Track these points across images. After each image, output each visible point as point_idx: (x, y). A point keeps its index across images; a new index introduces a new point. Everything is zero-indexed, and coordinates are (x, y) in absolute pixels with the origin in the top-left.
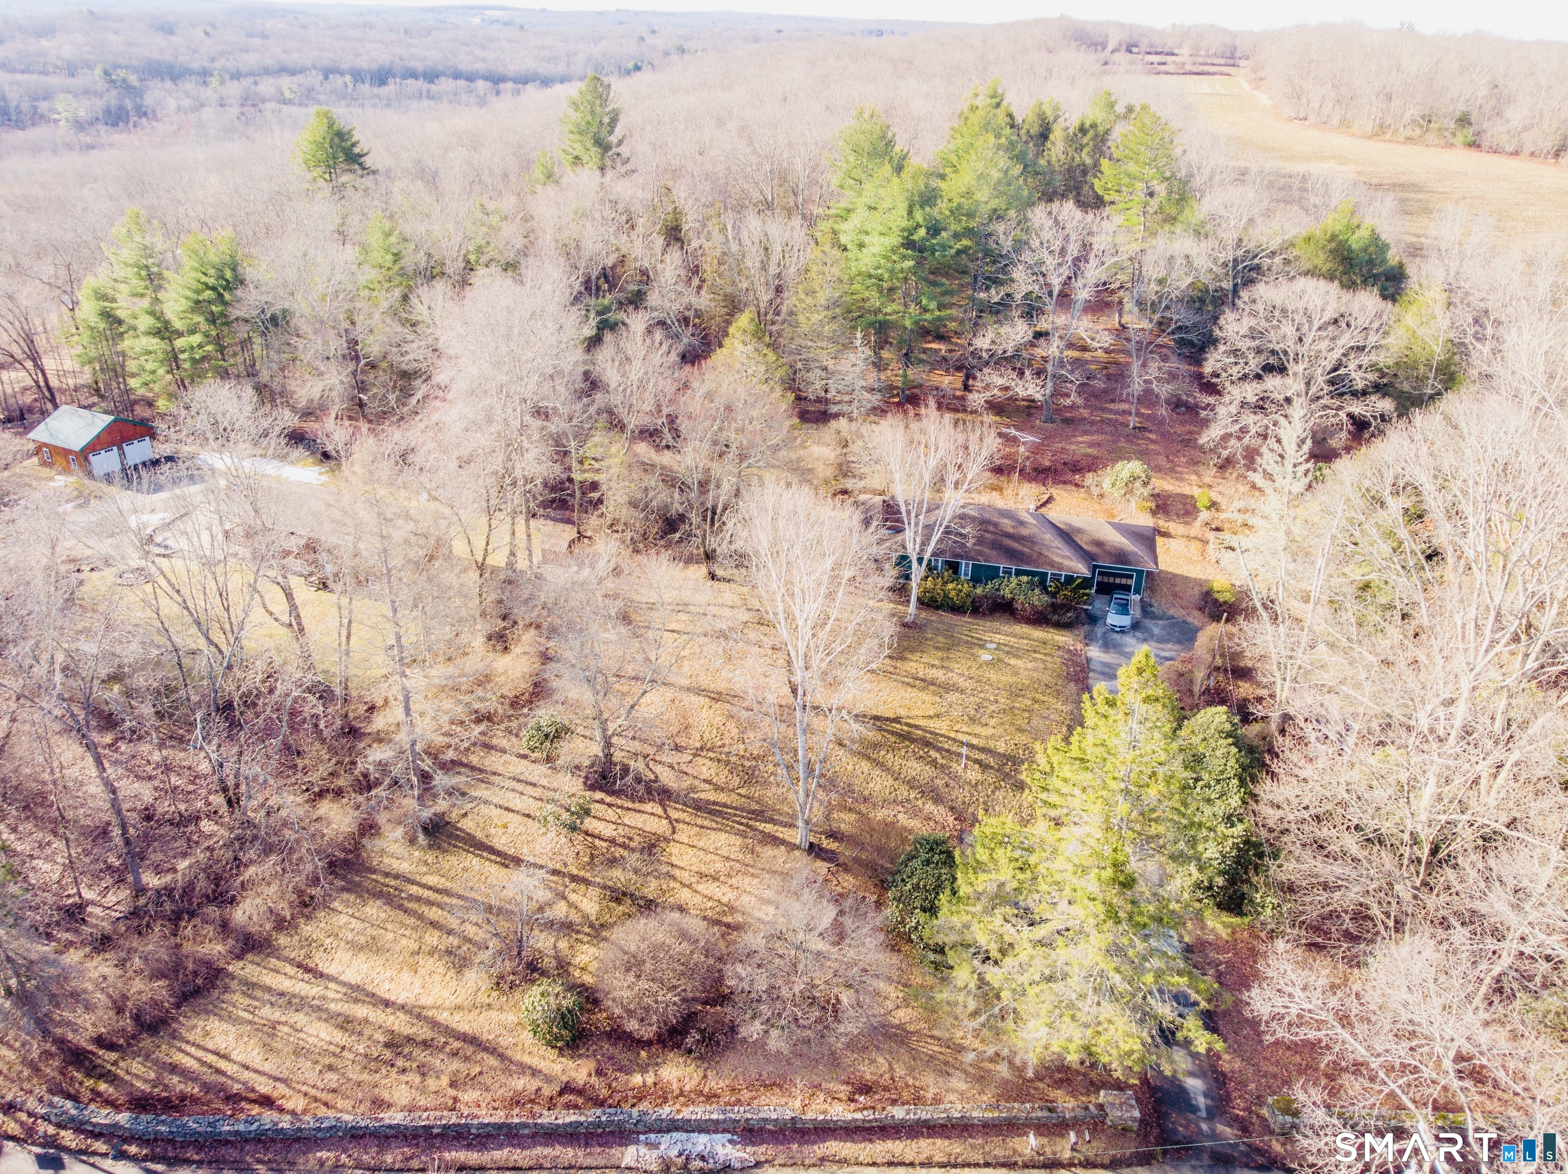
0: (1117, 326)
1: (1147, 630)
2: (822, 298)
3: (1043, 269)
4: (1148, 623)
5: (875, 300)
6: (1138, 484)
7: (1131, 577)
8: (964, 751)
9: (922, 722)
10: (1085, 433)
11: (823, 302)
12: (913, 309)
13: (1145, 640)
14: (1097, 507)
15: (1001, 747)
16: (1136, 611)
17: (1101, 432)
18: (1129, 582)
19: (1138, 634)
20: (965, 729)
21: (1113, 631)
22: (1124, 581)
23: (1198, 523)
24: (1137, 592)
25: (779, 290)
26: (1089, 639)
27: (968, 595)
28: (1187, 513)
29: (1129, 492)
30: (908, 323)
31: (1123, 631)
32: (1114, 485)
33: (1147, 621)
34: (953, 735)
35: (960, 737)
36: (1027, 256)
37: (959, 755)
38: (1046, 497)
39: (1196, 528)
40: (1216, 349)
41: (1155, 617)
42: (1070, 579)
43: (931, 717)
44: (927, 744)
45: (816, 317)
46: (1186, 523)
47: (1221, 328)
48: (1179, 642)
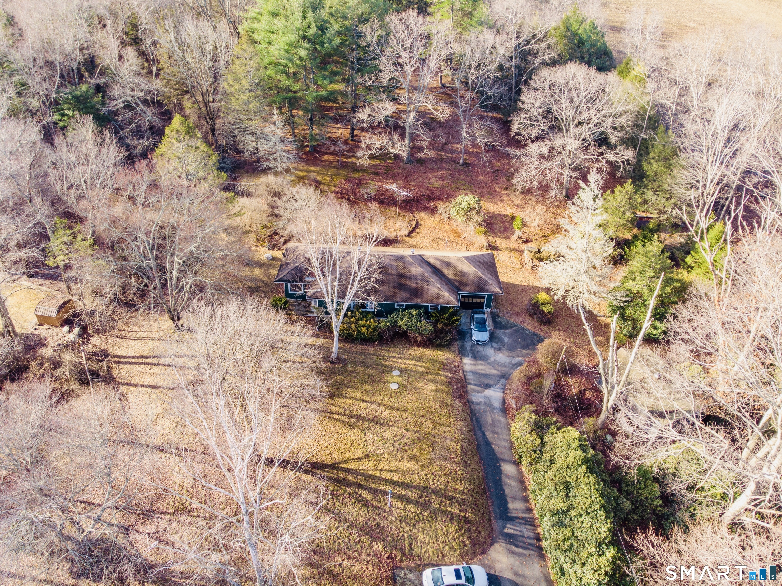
0: (439, 85)
1: (500, 340)
2: (246, 83)
3: (401, 61)
4: (500, 333)
5: (285, 82)
6: (474, 213)
7: (484, 297)
8: (389, 489)
9: (353, 465)
10: (433, 170)
11: (247, 86)
12: (313, 87)
13: (500, 349)
14: (447, 228)
15: (416, 480)
16: (489, 325)
17: (442, 168)
18: (482, 300)
19: (495, 345)
20: (387, 468)
21: (477, 344)
22: (479, 300)
23: (514, 237)
24: (488, 306)
25: (215, 77)
26: (462, 353)
27: (375, 330)
28: (506, 229)
29: (468, 218)
30: (309, 99)
31: (484, 344)
32: (458, 213)
33: (498, 331)
34: (378, 474)
35: (384, 475)
36: (388, 51)
37: (385, 493)
38: (414, 223)
39: (513, 242)
40: (518, 115)
41: (503, 327)
42: (444, 309)
43: (360, 459)
44: (360, 486)
45: (244, 97)
46: (508, 238)
47: (523, 103)
48: (524, 347)
